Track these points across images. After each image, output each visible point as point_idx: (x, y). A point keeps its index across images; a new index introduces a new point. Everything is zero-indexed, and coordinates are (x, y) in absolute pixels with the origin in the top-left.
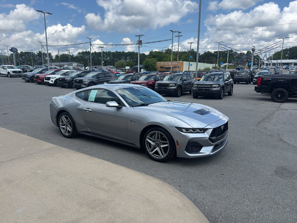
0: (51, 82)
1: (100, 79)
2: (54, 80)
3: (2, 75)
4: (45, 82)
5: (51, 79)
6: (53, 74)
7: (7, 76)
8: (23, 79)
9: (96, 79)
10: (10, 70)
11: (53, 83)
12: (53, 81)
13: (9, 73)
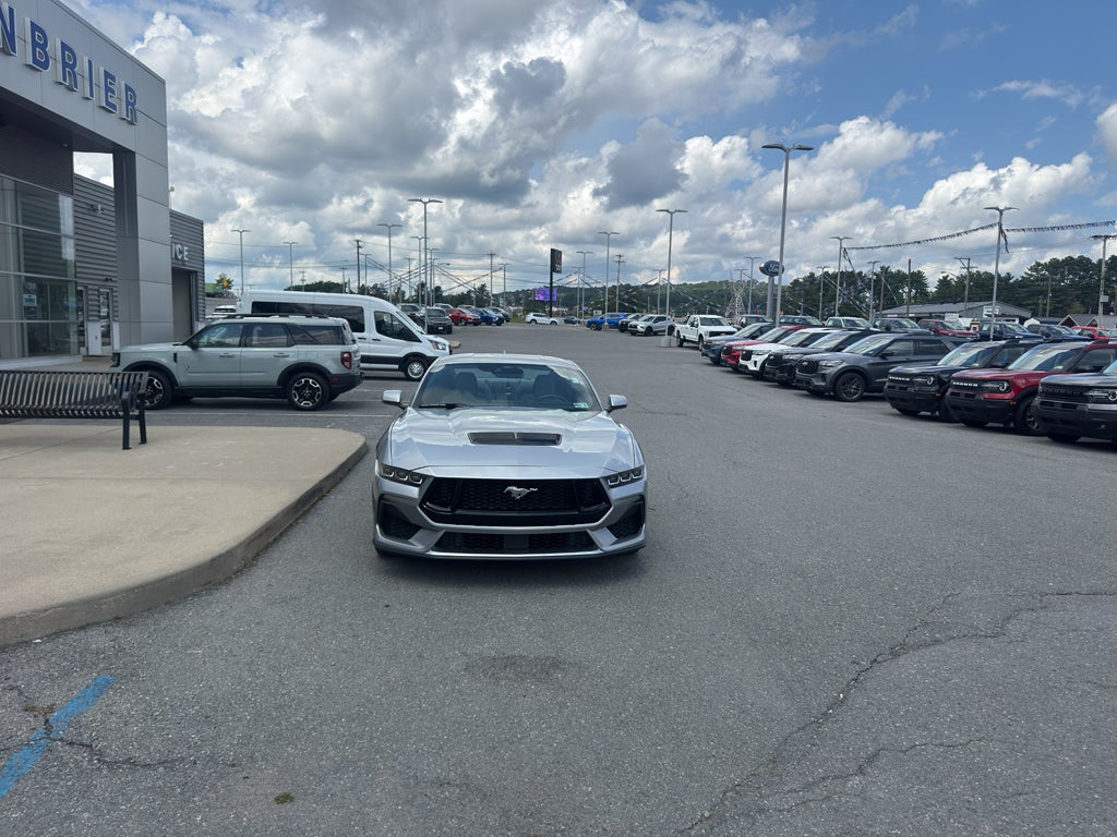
0: (751, 367)
1: (891, 359)
2: (760, 359)
3: (690, 345)
4: (742, 366)
5: (754, 358)
6: (776, 341)
7: (697, 348)
8: (703, 354)
9: (871, 361)
10: (704, 329)
11: (757, 369)
12: (759, 365)
13: (701, 336)
